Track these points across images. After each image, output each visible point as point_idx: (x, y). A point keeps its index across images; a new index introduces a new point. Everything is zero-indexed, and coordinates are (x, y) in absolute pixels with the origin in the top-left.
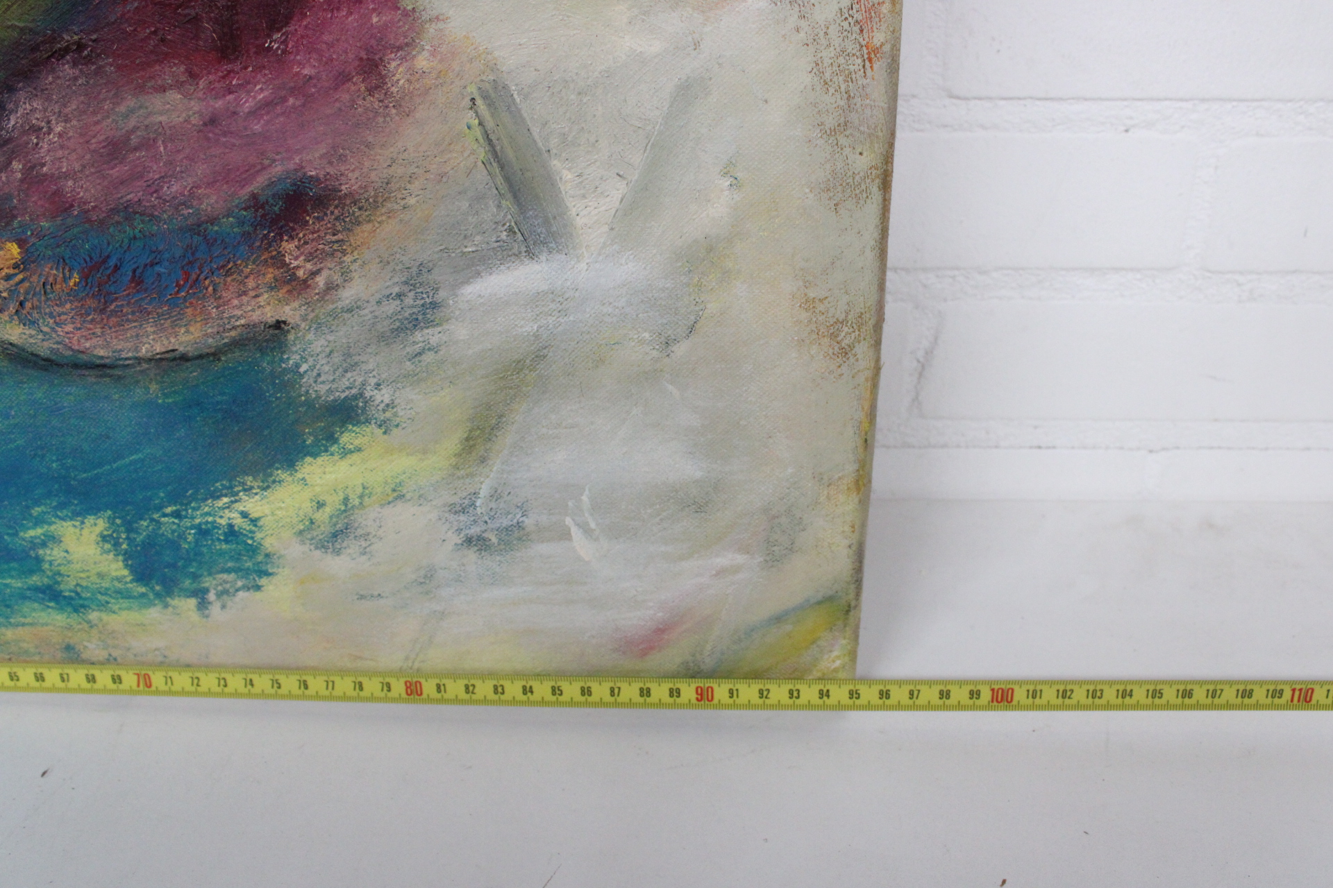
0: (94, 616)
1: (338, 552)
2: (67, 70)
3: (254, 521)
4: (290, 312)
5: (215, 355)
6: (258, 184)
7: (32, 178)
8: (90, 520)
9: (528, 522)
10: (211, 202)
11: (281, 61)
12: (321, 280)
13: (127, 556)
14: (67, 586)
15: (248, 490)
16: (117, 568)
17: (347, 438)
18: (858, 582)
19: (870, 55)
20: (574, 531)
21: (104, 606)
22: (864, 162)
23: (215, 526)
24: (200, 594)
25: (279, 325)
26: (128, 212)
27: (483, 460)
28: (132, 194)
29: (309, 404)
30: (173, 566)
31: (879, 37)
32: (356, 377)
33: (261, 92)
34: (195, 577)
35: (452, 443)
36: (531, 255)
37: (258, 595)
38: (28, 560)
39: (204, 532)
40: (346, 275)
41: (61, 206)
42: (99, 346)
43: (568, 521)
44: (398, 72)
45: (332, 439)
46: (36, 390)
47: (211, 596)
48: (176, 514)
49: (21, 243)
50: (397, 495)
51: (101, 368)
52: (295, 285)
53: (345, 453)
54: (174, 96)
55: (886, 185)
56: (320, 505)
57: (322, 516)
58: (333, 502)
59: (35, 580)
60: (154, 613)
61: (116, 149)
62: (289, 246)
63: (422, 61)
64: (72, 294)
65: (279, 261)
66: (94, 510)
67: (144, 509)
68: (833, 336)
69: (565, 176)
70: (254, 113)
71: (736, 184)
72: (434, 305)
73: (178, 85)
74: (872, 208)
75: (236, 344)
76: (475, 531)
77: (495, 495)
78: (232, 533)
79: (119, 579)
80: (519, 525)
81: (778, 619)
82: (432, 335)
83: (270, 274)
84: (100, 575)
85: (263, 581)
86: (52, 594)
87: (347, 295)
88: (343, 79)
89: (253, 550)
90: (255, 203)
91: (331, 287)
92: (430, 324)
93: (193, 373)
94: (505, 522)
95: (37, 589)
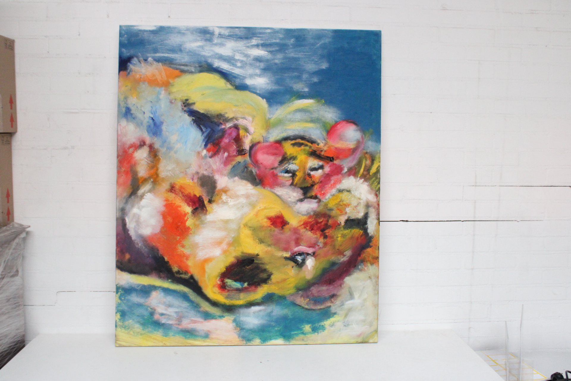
0: (307, 335)
1: (332, 327)
2: (317, 285)
3: (325, 324)
4: (331, 304)
5: (324, 308)
6: (330, 294)
7: (312, 293)
8: (309, 325)
9: (350, 324)
10: (326, 295)
11: (334, 285)
12: (334, 302)
13: (312, 328)
14: (304, 333)
15: (325, 321)
16: (310, 330)
17: (335, 316)
18: (378, 329)
19: (377, 284)
20: (354, 324)
21: (308, 334)
22: (377, 292)
23: (321, 325)
24: (318, 332)
25: (330, 306)
26: (319, 296)
27: (346, 318)
28: (320, 295)
29: (332, 313)
30: (316, 329)
31: (377, 283)
32: (336, 310)
33: (332, 287)
34: (318, 330)
35: (344, 316)
36: (352, 300)
37: (324, 332)
38: (301, 329)
39: (320, 326)
40: (337, 301)
41: (313, 296)
42: (314, 308)
43: (353, 323)
44: (343, 286)
45: (333, 316)
46: (307, 312)
47: (319, 333)
48: (318, 324)
49: (309, 299)
50: (338, 321)
51: (314, 310)
52: (332, 302)
53: (334, 317)
54: (325, 287)
55: (378, 294)
56: (331, 322)
57: (331, 324)
58: (333, 322)
59: (302, 332)
60: (313, 335)
61: (319, 291)
62: (332, 299)
63: (344, 285)
64: (313, 303)
65: (331, 300)
66: (309, 324)
67: (314, 324)
68: (375, 306)
69: (355, 293)
70: (331, 289)
71: (367, 294)
72: (344, 304)
73: (325, 286)
74: (377, 296)
75: (326, 308)
76: (345, 324)
77: (347, 321)
78: (323, 326)
79: (310, 331)
80: (349, 324)
81: (371, 333)
82: (343, 307)
83: (330, 301)
84: (308, 331)
85: (325, 331)
86: (303, 333)
87: (337, 303)
88: (338, 286)
89: (324, 327)
90: (330, 296)
91: (335, 303)
92: (343, 306)
93: (322, 310)
94: (348, 324)
95: (302, 333)
